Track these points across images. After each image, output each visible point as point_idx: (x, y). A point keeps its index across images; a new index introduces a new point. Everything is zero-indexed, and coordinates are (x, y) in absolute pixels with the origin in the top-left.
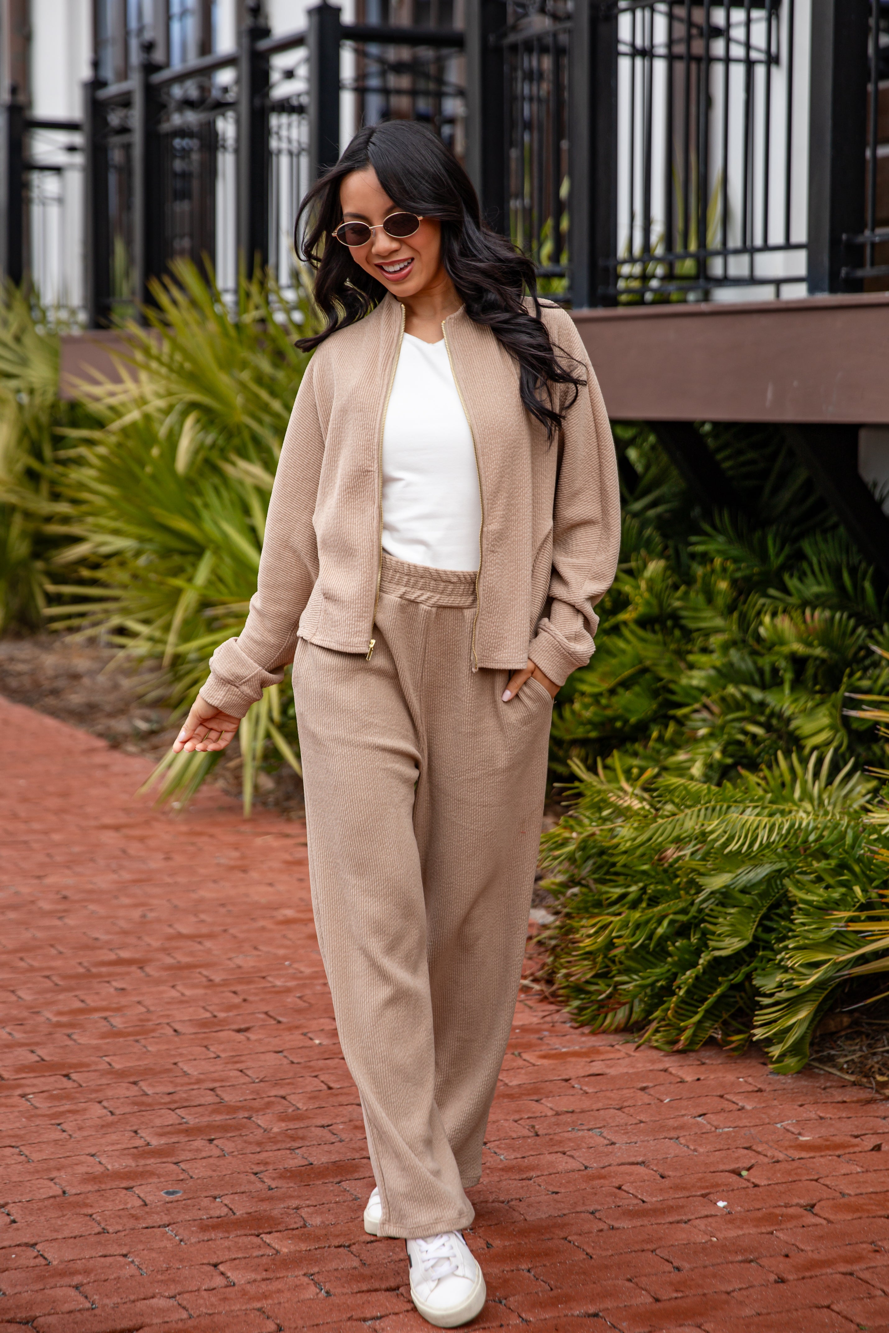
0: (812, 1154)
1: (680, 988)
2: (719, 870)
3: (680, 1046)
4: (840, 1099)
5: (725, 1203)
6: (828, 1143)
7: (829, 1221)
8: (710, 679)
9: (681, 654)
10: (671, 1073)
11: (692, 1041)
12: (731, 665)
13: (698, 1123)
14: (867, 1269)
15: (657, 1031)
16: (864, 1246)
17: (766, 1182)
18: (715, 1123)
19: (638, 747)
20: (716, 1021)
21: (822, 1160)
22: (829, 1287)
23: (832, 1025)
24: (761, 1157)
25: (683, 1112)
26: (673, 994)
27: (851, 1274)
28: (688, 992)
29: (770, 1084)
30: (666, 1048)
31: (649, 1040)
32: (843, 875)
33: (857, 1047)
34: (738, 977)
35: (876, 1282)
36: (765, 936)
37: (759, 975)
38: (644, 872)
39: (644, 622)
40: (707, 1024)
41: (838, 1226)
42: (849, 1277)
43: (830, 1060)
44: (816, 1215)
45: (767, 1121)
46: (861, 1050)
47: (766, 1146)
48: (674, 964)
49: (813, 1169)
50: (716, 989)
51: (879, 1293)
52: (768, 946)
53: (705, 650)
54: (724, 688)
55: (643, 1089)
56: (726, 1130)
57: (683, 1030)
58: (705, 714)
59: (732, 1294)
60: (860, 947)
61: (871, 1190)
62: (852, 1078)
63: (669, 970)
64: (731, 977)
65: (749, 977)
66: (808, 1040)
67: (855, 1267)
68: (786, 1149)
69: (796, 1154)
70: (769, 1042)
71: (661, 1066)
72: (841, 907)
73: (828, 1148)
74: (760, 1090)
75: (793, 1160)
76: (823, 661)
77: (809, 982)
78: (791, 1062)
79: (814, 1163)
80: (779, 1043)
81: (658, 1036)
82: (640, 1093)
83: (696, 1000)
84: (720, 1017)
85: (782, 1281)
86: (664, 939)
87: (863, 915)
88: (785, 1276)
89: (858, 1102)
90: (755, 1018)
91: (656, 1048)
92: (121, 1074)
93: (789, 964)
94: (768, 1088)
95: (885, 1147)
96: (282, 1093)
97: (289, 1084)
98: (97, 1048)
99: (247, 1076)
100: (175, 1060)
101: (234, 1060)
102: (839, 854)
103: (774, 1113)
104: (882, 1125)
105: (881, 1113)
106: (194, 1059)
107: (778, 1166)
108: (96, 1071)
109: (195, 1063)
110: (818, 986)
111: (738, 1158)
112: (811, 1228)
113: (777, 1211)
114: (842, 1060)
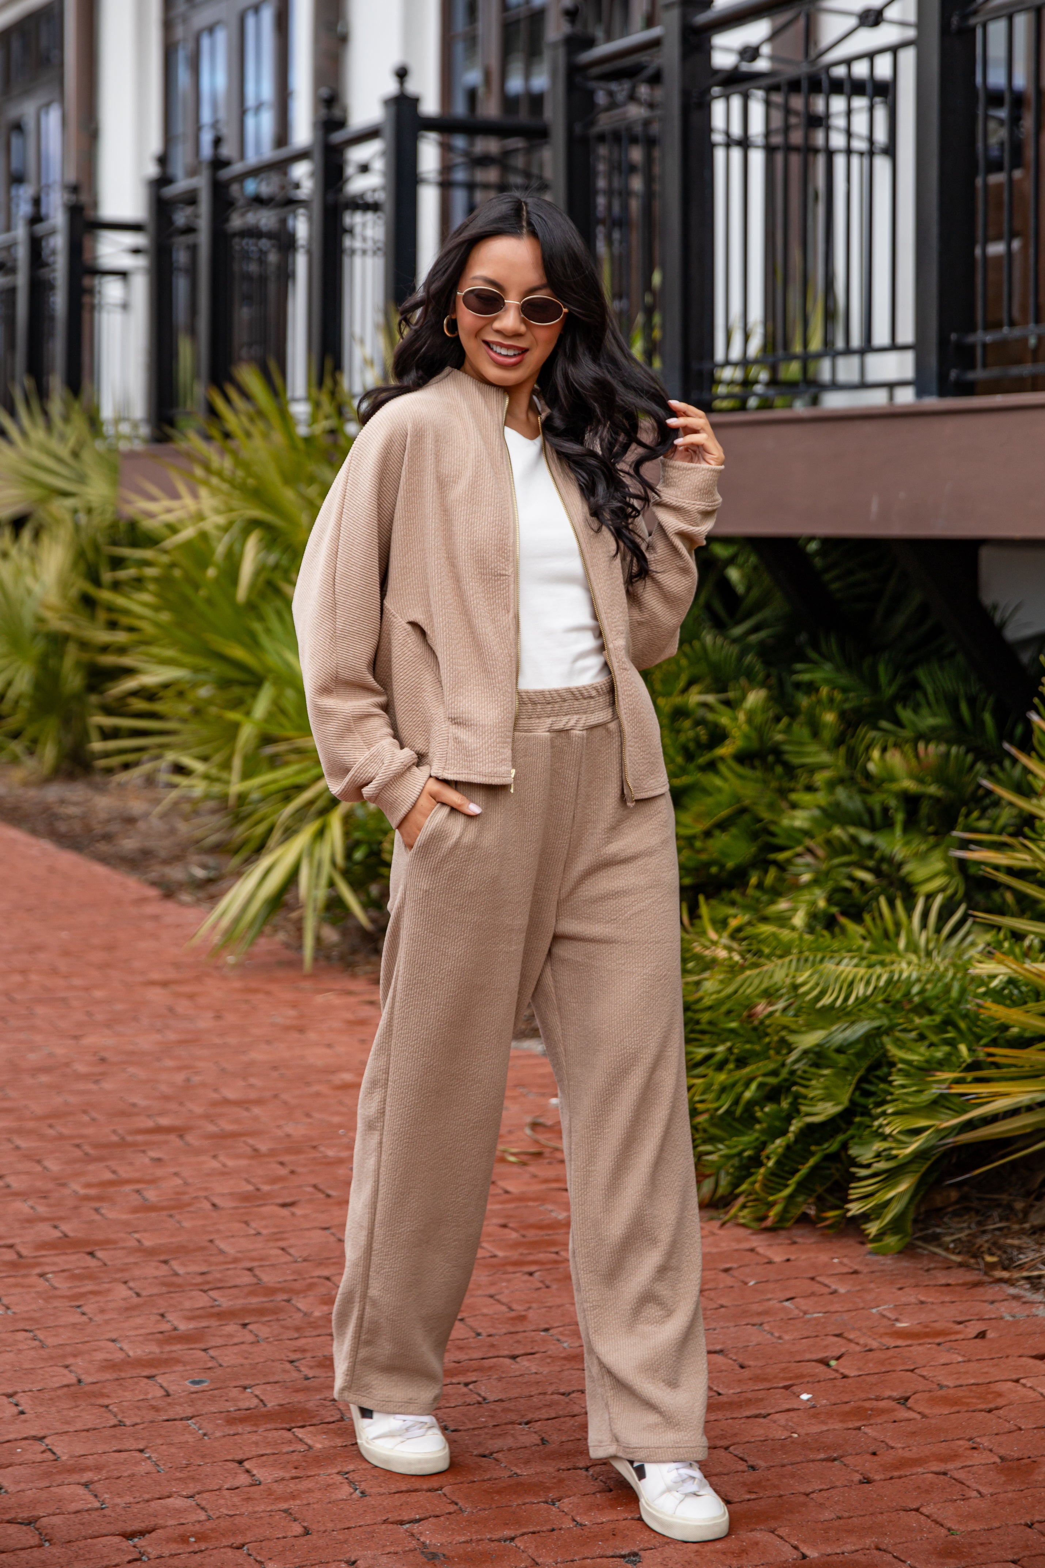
0: (909, 1342)
1: (768, 1158)
2: (811, 1027)
3: (768, 1223)
4: (943, 1281)
5: (810, 1396)
6: (928, 1330)
7: (924, 1416)
8: (814, 820)
9: (783, 793)
10: (758, 1254)
11: (782, 1218)
12: (837, 805)
13: (785, 1309)
14: (963, 1468)
15: (744, 1206)
16: (961, 1442)
17: (856, 1373)
18: (804, 1308)
19: (735, 895)
20: (810, 1196)
21: (920, 1348)
22: (919, 1487)
23: (938, 1200)
24: (853, 1345)
25: (769, 1296)
26: (761, 1164)
27: (945, 1474)
28: (778, 1163)
29: (867, 1265)
30: (754, 1225)
31: (735, 1217)
32: (947, 1032)
33: (965, 1225)
34: (832, 1146)
35: (970, 1482)
36: (862, 1100)
37: (856, 1144)
38: (732, 1031)
39: (743, 758)
40: (800, 1199)
41: (933, 1421)
42: (942, 1477)
43: (935, 1239)
44: (909, 1409)
45: (861, 1305)
46: (969, 1228)
47: (858, 1333)
48: (762, 1132)
49: (909, 1358)
50: (807, 1160)
51: (975, 1494)
52: (866, 1113)
53: (810, 788)
54: (829, 829)
55: (727, 1270)
56: (816, 1315)
57: (772, 1205)
58: (809, 859)
59: (812, 1496)
60: (965, 1112)
61: (973, 1381)
62: (958, 1259)
63: (757, 1139)
64: (826, 1146)
65: (845, 1146)
66: (911, 1215)
67: (950, 1466)
68: (881, 1336)
69: (892, 1342)
70: (866, 1217)
71: (747, 1245)
72: (945, 1068)
73: (927, 1335)
74: (856, 1272)
75: (888, 1348)
76: (937, 800)
77: (908, 1151)
78: (891, 1241)
79: (911, 1352)
80: (877, 1218)
81: (746, 1212)
82: (723, 1275)
83: (787, 1172)
84: (814, 1191)
85: (868, 1481)
86: (751, 1103)
87: (970, 1076)
88: (871, 1476)
89: (964, 1284)
90: (851, 1191)
91: (743, 1225)
92: (150, 1252)
93: (887, 1130)
94: (865, 1270)
95: (990, 1335)
96: (326, 1272)
97: (334, 1264)
98: (126, 1223)
99: (290, 1254)
100: (211, 1237)
101: (276, 1237)
102: (944, 1009)
103: (869, 1297)
104: (989, 1311)
105: (988, 1297)
106: (233, 1236)
107: (870, 1355)
108: (123, 1248)
109: (232, 1240)
110: (919, 1155)
111: (826, 1347)
112: (903, 1424)
113: (867, 1404)
114: (948, 1239)
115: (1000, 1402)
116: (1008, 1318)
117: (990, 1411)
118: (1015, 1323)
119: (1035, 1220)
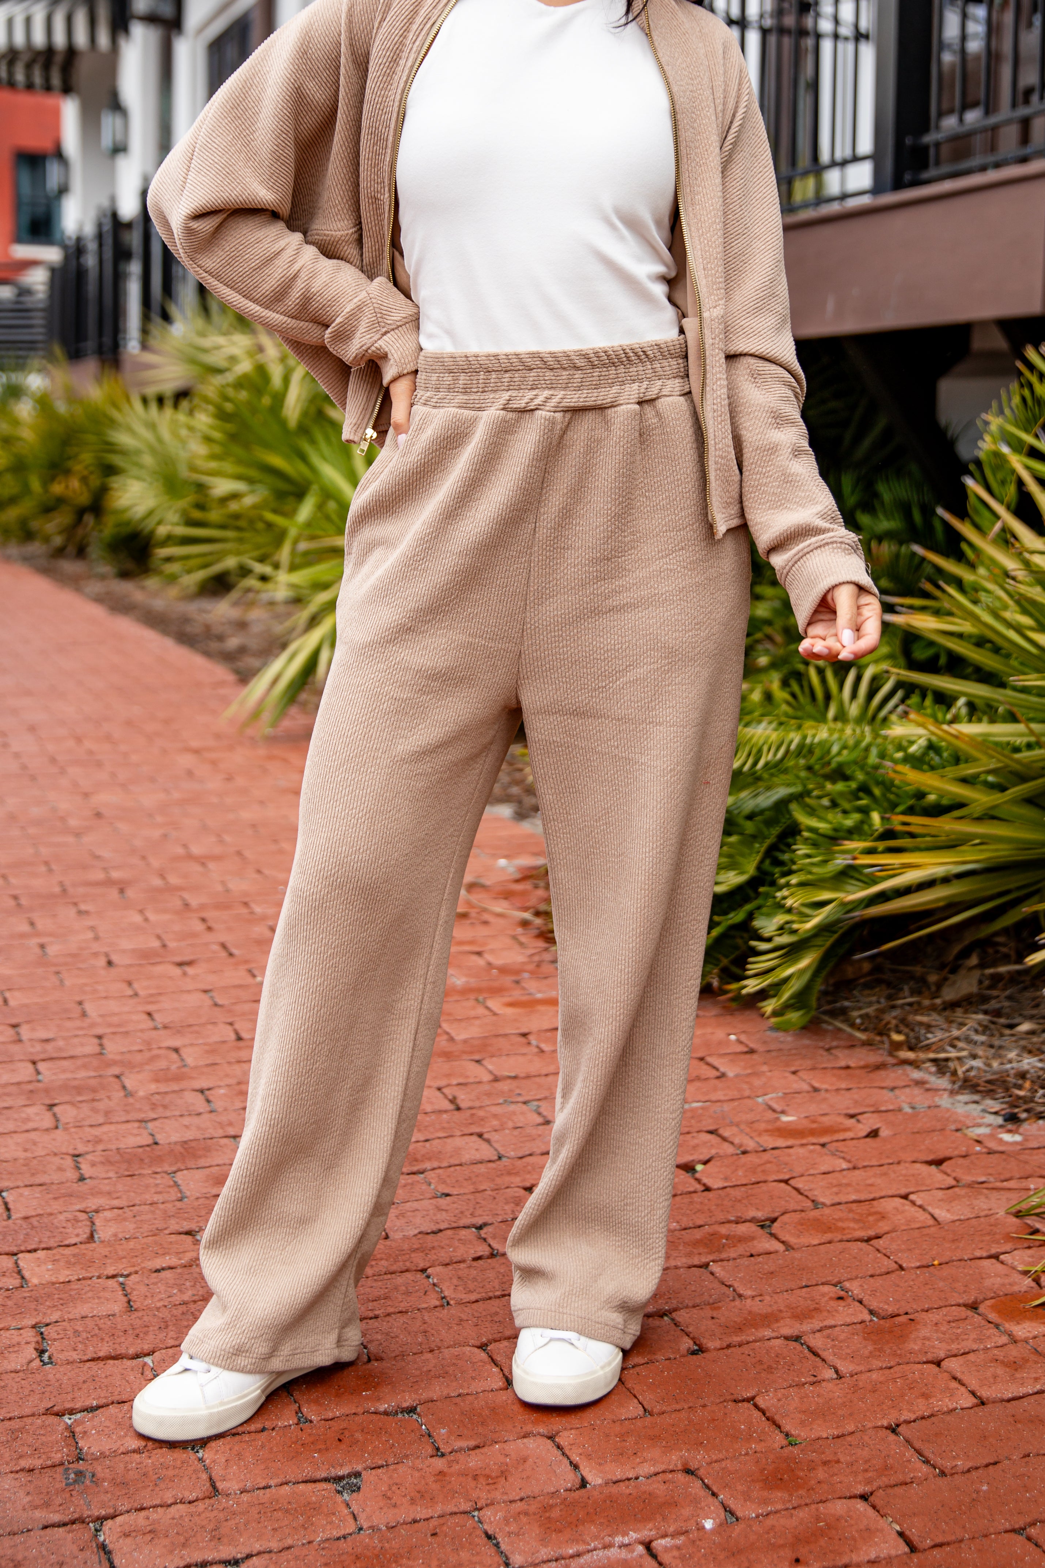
0: (790, 1142)
4: (843, 1063)
6: (814, 1126)
7: (788, 1247)
14: (821, 1329)
16: (825, 1289)
17: (721, 1184)
21: (801, 1151)
23: (848, 973)
24: (726, 1145)
27: (797, 1339)
29: (764, 1043)
32: (861, 799)
33: (875, 999)
34: (737, 916)
36: (769, 872)
37: (761, 915)
41: (797, 1255)
42: (793, 1345)
43: (843, 1013)
44: (773, 1236)
45: (747, 1093)
46: (878, 1002)
47: (735, 1129)
49: (786, 1164)
51: (830, 1373)
52: (770, 881)
56: (695, 1105)
60: (875, 884)
61: (854, 1197)
62: (862, 1036)
65: (749, 918)
66: (815, 990)
67: (806, 1327)
68: (760, 1134)
69: (771, 1142)
70: (761, 995)
72: (855, 837)
73: (813, 1132)
74: (750, 1052)
75: (765, 1151)
77: (811, 924)
78: (793, 1016)
79: (789, 1155)
80: (773, 997)
85: (699, 1350)
87: (882, 846)
88: (704, 1342)
89: (864, 1067)
90: (748, 967)
93: (789, 902)
94: (762, 1049)
95: (884, 1133)
102: (860, 776)
103: (757, 1082)
104: (887, 1100)
105: (889, 1083)
107: (744, 1159)
110: (823, 929)
111: (695, 1147)
112: (760, 1259)
113: (724, 1230)
114: (855, 1014)
115: (882, 1228)
116: (907, 1109)
117: (868, 1240)
118: (915, 1116)
119: (949, 994)
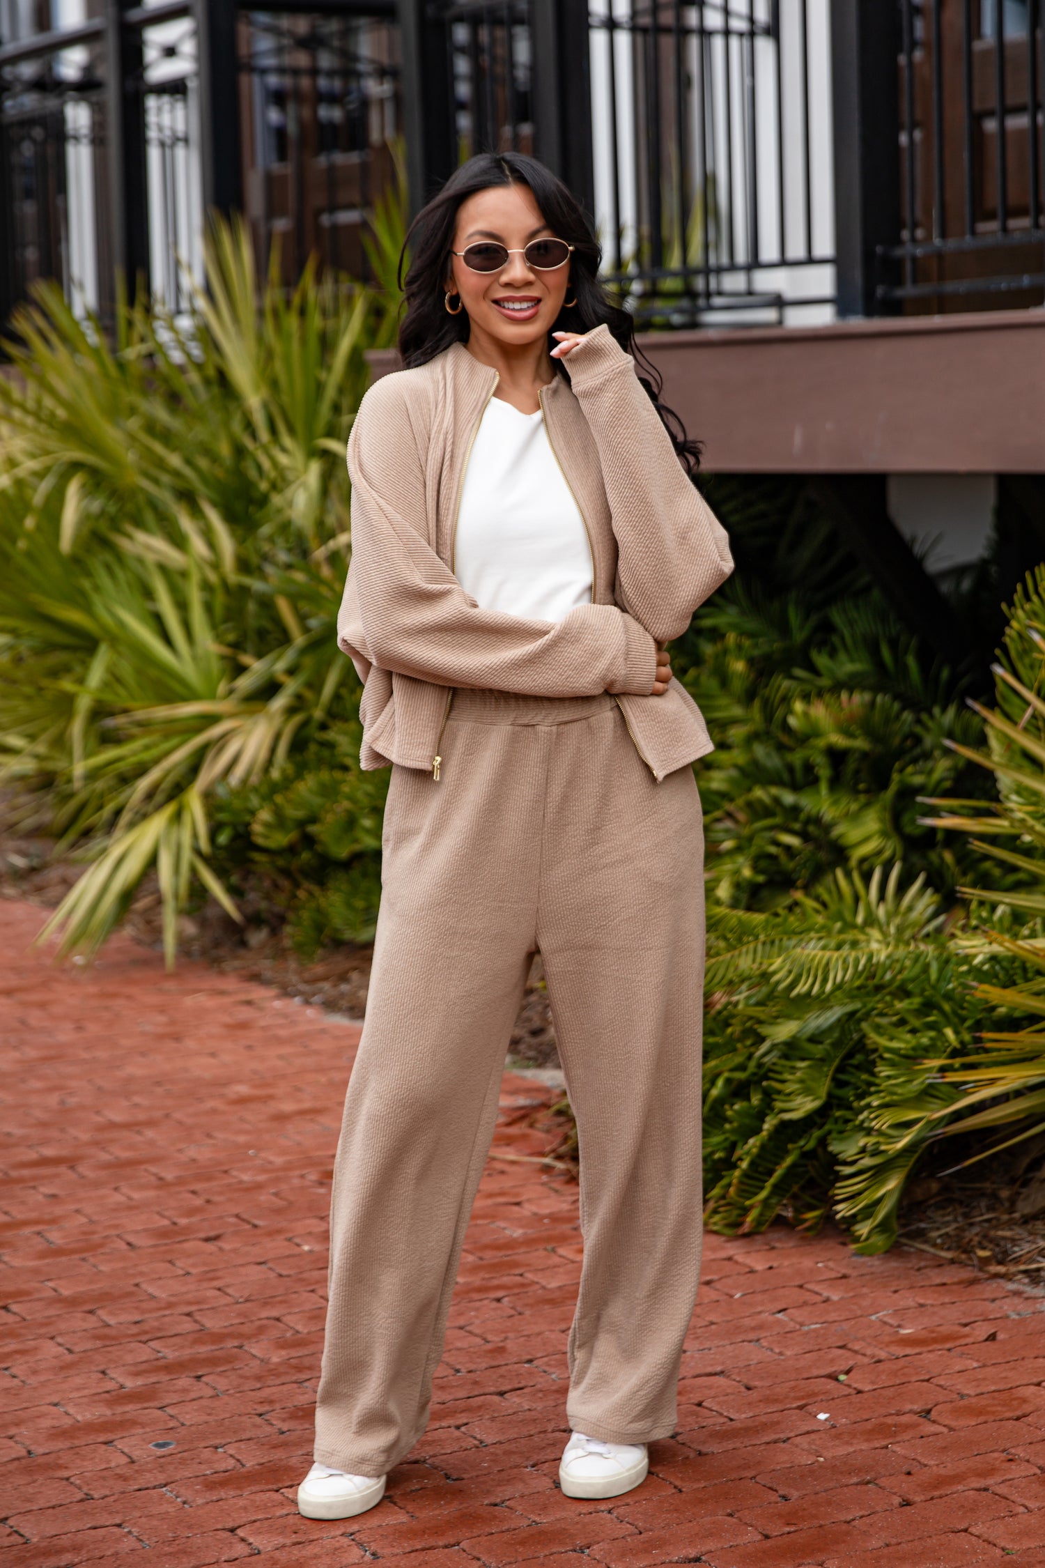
0: (917, 1350)
1: (741, 1159)
2: (784, 1017)
3: (746, 1228)
4: (938, 1281)
5: (827, 1415)
6: (934, 1335)
7: (951, 1429)
8: (732, 781)
10: (737, 1262)
11: (759, 1222)
12: (756, 762)
13: (778, 1321)
14: (1003, 1482)
16: (996, 1455)
17: (870, 1387)
18: (800, 1320)
20: (783, 1196)
21: (931, 1356)
22: (963, 1506)
24: (860, 1357)
25: (760, 1309)
26: (734, 1166)
27: (986, 1489)
28: (752, 1164)
29: (854, 1268)
30: (728, 1231)
32: (930, 1016)
33: (950, 1218)
34: (809, 1143)
35: (1014, 1497)
36: (839, 1092)
37: (835, 1139)
40: (774, 1201)
41: (962, 1434)
42: (984, 1494)
43: (920, 1235)
44: (934, 1422)
45: (859, 1313)
46: (955, 1220)
47: (863, 1344)
48: (733, 1131)
49: (922, 1367)
50: (783, 1158)
51: (1022, 1509)
52: (847, 1106)
53: (724, 747)
54: (749, 791)
55: (707, 1283)
56: (813, 1327)
57: (749, 1209)
58: (730, 825)
59: (854, 1523)
60: (954, 1101)
61: (993, 1388)
62: (948, 1255)
63: (726, 1139)
64: (802, 1143)
65: (823, 1142)
66: (899, 1213)
67: (989, 1482)
68: (887, 1346)
69: (900, 1351)
70: (853, 1220)
71: (723, 1254)
72: (931, 1055)
73: (935, 1341)
74: (844, 1277)
75: (897, 1358)
76: (866, 754)
77: (900, 1145)
78: (881, 1240)
79: (922, 1360)
80: (867, 1219)
81: (717, 1218)
83: (761, 1173)
84: (789, 1191)
85: (908, 1503)
86: (719, 1102)
87: (957, 1062)
88: (910, 1497)
89: (959, 1283)
90: (836, 1191)
92: (72, 1302)
93: (875, 1125)
94: (854, 1273)
95: (1000, 1336)
96: (275, 1313)
97: (281, 1302)
98: (36, 1271)
99: (230, 1295)
100: (136, 1281)
101: (209, 1276)
103: (865, 1303)
104: (993, 1309)
105: (988, 1295)
106: (160, 1278)
107: (881, 1366)
108: (40, 1299)
109: (160, 1282)
110: (911, 1150)
111: (832, 1360)
112: (931, 1439)
113: (889, 1420)
114: (934, 1234)
115: (1027, 1408)
116: (1014, 1316)
117: (1018, 1419)
118: (1022, 1322)
119: (1024, 1208)
